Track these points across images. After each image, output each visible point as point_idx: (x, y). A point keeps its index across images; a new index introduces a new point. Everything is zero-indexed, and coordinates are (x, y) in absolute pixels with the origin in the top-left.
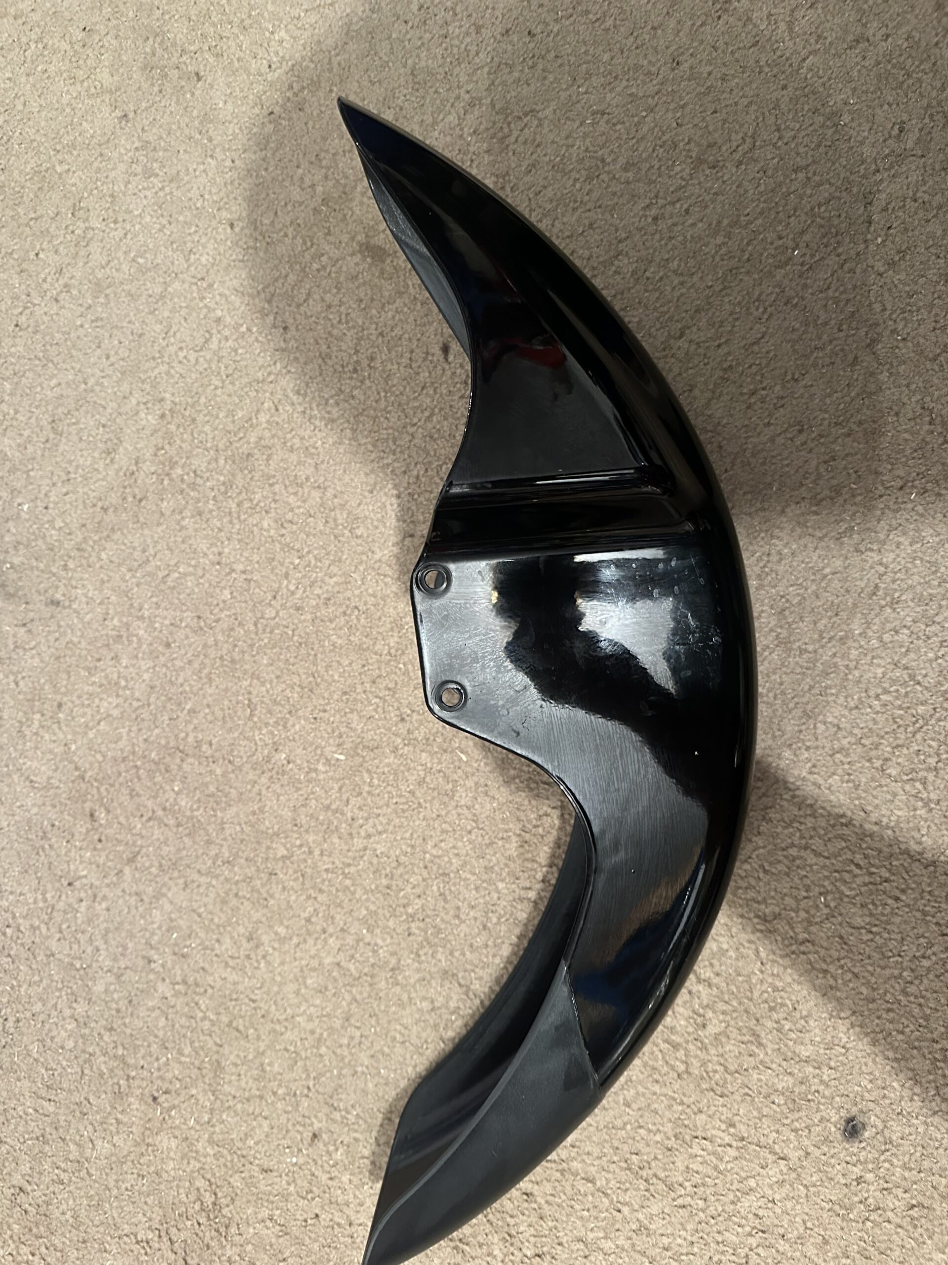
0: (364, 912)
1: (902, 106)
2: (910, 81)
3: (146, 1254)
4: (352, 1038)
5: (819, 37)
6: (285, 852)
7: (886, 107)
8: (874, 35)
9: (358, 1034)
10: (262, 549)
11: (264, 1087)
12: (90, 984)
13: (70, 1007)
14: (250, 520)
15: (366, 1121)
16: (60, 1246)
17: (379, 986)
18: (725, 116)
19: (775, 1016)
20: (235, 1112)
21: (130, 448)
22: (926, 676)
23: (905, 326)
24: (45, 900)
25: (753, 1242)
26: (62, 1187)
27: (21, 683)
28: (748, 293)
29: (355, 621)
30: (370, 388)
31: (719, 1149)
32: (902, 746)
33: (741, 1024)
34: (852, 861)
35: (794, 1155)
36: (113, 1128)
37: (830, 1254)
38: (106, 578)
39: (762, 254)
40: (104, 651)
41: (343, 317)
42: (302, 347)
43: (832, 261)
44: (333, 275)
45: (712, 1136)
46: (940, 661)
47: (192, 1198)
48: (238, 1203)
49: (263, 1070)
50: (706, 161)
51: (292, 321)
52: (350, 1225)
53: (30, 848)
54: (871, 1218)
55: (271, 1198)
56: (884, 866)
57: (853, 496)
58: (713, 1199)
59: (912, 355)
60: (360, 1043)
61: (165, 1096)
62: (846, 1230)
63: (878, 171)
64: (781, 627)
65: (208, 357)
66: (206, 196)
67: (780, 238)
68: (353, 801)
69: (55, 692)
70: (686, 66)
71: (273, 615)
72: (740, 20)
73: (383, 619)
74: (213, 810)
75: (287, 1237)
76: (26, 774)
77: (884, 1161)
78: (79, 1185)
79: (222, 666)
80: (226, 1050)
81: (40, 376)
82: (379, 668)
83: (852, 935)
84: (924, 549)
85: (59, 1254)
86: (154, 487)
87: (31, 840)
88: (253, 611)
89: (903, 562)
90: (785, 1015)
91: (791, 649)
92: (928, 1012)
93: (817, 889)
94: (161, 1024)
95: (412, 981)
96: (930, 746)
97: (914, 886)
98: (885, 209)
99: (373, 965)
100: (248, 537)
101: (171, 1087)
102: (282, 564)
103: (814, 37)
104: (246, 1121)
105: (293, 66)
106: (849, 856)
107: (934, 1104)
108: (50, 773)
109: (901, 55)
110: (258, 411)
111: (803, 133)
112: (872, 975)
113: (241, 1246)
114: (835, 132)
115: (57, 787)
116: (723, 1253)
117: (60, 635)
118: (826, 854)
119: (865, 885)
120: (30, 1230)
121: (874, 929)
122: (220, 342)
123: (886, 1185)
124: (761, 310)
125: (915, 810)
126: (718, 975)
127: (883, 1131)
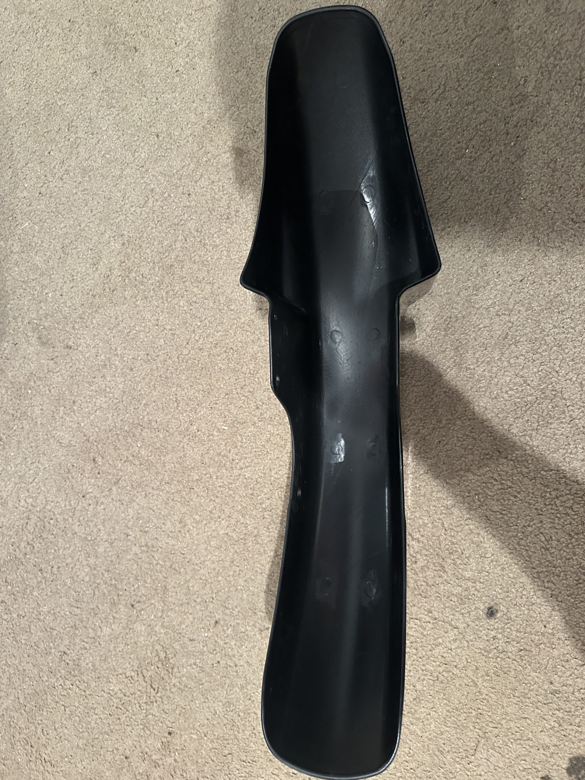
0: (240, 507)
1: (526, 68)
2: (531, 53)
3: (131, 683)
4: (235, 572)
5: (482, 27)
6: (198, 477)
7: (517, 68)
8: (512, 26)
9: (238, 569)
10: (180, 317)
11: (190, 598)
12: (96, 548)
13: (86, 560)
14: (173, 301)
15: (243, 614)
16: (86, 680)
17: (249, 544)
18: (429, 73)
19: (452, 557)
20: (175, 611)
21: (106, 262)
22: (532, 381)
23: (526, 191)
24: (71, 505)
25: (441, 669)
26: (86, 651)
27: (52, 391)
28: (441, 174)
29: (231, 356)
30: (236, 227)
31: (424, 624)
32: (519, 418)
33: (435, 561)
34: (492, 477)
35: (461, 626)
36: (111, 621)
37: (479, 675)
38: (96, 334)
39: (449, 152)
40: (97, 373)
41: (221, 187)
42: (199, 205)
43: (487, 155)
44: (215, 164)
45: (420, 618)
46: (540, 373)
47: (154, 655)
48: (177, 656)
49: (189, 590)
50: (418, 99)
51: (193, 190)
52: (236, 666)
53: (61, 478)
54: (500, 656)
55: (195, 654)
56: (509, 480)
57: (496, 285)
58: (420, 649)
59: (528, 208)
60: (239, 574)
61: (138, 604)
62: (487, 662)
63: (513, 104)
64: (456, 356)
65: (147, 211)
66: (143, 119)
67: (459, 143)
68: (232, 451)
69: (71, 395)
70: (407, 44)
71: (187, 353)
72: (437, 17)
73: (246, 354)
74: (159, 456)
75: (204, 673)
76: (57, 439)
77: (507, 628)
78: (95, 650)
79: (161, 380)
80: (169, 580)
81: (54, 222)
82: (245, 381)
83: (492, 515)
84: (533, 314)
85: (86, 684)
86: (120, 284)
87: (62, 474)
88: (176, 351)
89: (521, 321)
90: (457, 556)
91: (461, 368)
92: (531, 553)
93: (474, 492)
94: (134, 568)
95: (265, 542)
96: (534, 418)
97: (524, 490)
98: (516, 126)
99: (245, 534)
100: (172, 311)
101: (141, 600)
102: (191, 326)
103: (479, 27)
104: (181, 616)
105: (189, 43)
106: (491, 475)
107: (533, 600)
108: (70, 438)
109: (526, 38)
110: (175, 241)
111: (472, 83)
112: (502, 535)
113: (180, 678)
114: (490, 82)
115: (75, 446)
116: (425, 675)
117: (73, 364)
118: (479, 474)
119: (499, 490)
120: (70, 673)
121: (504, 512)
122: (153, 202)
123: (508, 640)
124: (448, 183)
125: (525, 451)
126: (423, 536)
127: (506, 613)
